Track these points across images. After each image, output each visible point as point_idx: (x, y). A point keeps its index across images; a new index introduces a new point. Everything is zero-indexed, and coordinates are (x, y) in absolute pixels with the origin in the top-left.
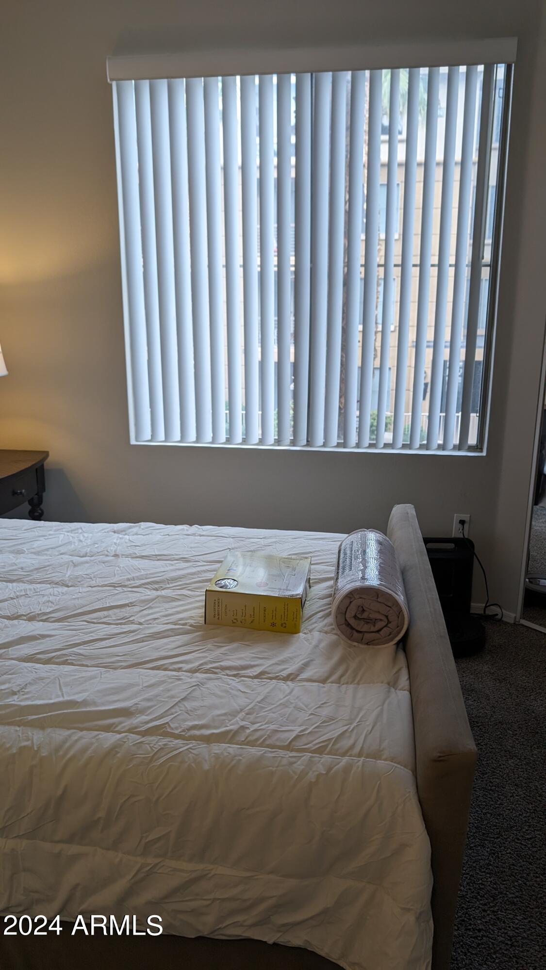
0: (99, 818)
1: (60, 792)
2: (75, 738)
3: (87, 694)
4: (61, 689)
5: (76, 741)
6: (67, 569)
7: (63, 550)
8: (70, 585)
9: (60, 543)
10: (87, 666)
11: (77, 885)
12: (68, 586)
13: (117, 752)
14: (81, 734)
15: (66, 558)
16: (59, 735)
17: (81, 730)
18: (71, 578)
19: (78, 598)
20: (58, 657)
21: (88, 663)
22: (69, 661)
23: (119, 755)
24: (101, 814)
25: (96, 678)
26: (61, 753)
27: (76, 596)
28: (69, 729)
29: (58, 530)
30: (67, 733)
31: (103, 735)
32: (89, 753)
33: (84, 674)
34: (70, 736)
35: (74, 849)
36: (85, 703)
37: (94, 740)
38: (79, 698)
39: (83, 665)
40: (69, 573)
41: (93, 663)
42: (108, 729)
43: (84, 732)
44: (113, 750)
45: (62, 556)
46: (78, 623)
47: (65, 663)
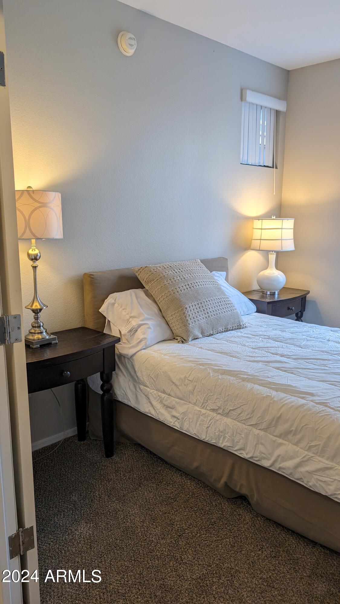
0: (292, 430)
1: (279, 415)
2: (288, 398)
3: (298, 385)
4: (287, 381)
5: (289, 399)
6: (304, 341)
7: (304, 334)
8: (303, 348)
9: (304, 331)
10: (301, 376)
11: (280, 455)
12: (302, 348)
13: (304, 407)
14: (291, 397)
15: (304, 337)
16: (283, 395)
17: (292, 396)
18: (304, 345)
19: (305, 353)
20: (289, 370)
21: (302, 375)
22: (294, 373)
23: (304, 408)
24: (293, 429)
25: (303, 381)
26: (282, 401)
27: (304, 352)
28: (287, 394)
29: (304, 326)
30: (285, 395)
31: (300, 399)
32: (293, 404)
33: (298, 378)
34: (287, 396)
35: (281, 441)
36: (295, 387)
37: (296, 400)
38: (294, 385)
39: (299, 376)
40: (304, 343)
41: (304, 376)
42: (303, 398)
43: (293, 397)
44: (303, 405)
45: (303, 336)
46: (301, 361)
47: (292, 373)
